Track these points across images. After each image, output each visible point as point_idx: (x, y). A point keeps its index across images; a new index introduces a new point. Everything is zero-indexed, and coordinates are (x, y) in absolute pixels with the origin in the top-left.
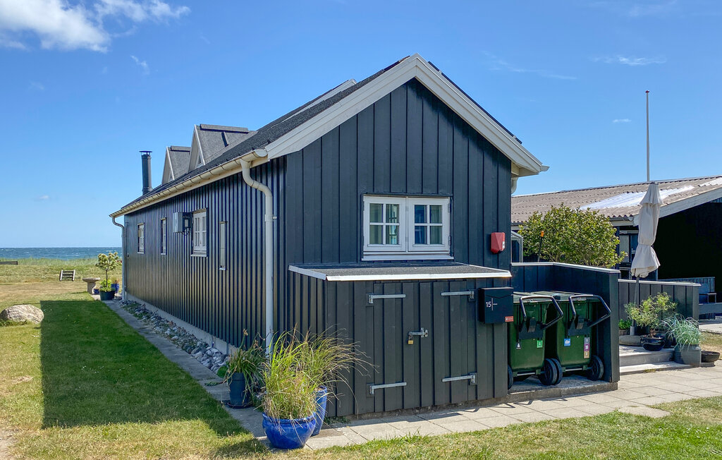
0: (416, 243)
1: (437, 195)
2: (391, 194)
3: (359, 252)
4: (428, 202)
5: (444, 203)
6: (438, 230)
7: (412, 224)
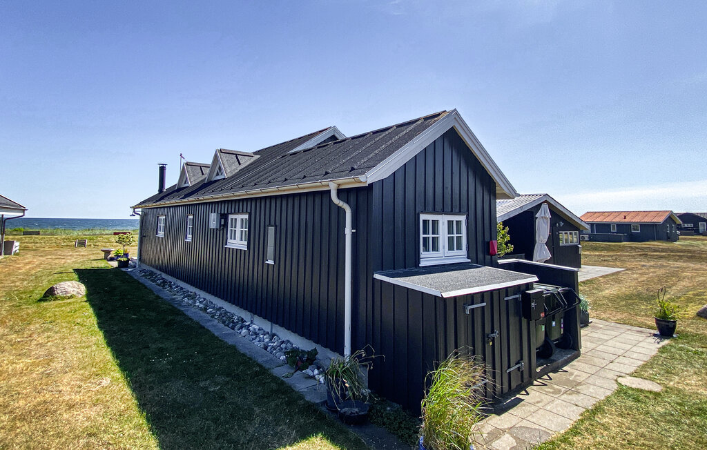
0: (449, 250)
1: (460, 213)
2: (434, 212)
3: (417, 259)
4: (455, 218)
5: (463, 218)
6: (459, 239)
7: (447, 236)
